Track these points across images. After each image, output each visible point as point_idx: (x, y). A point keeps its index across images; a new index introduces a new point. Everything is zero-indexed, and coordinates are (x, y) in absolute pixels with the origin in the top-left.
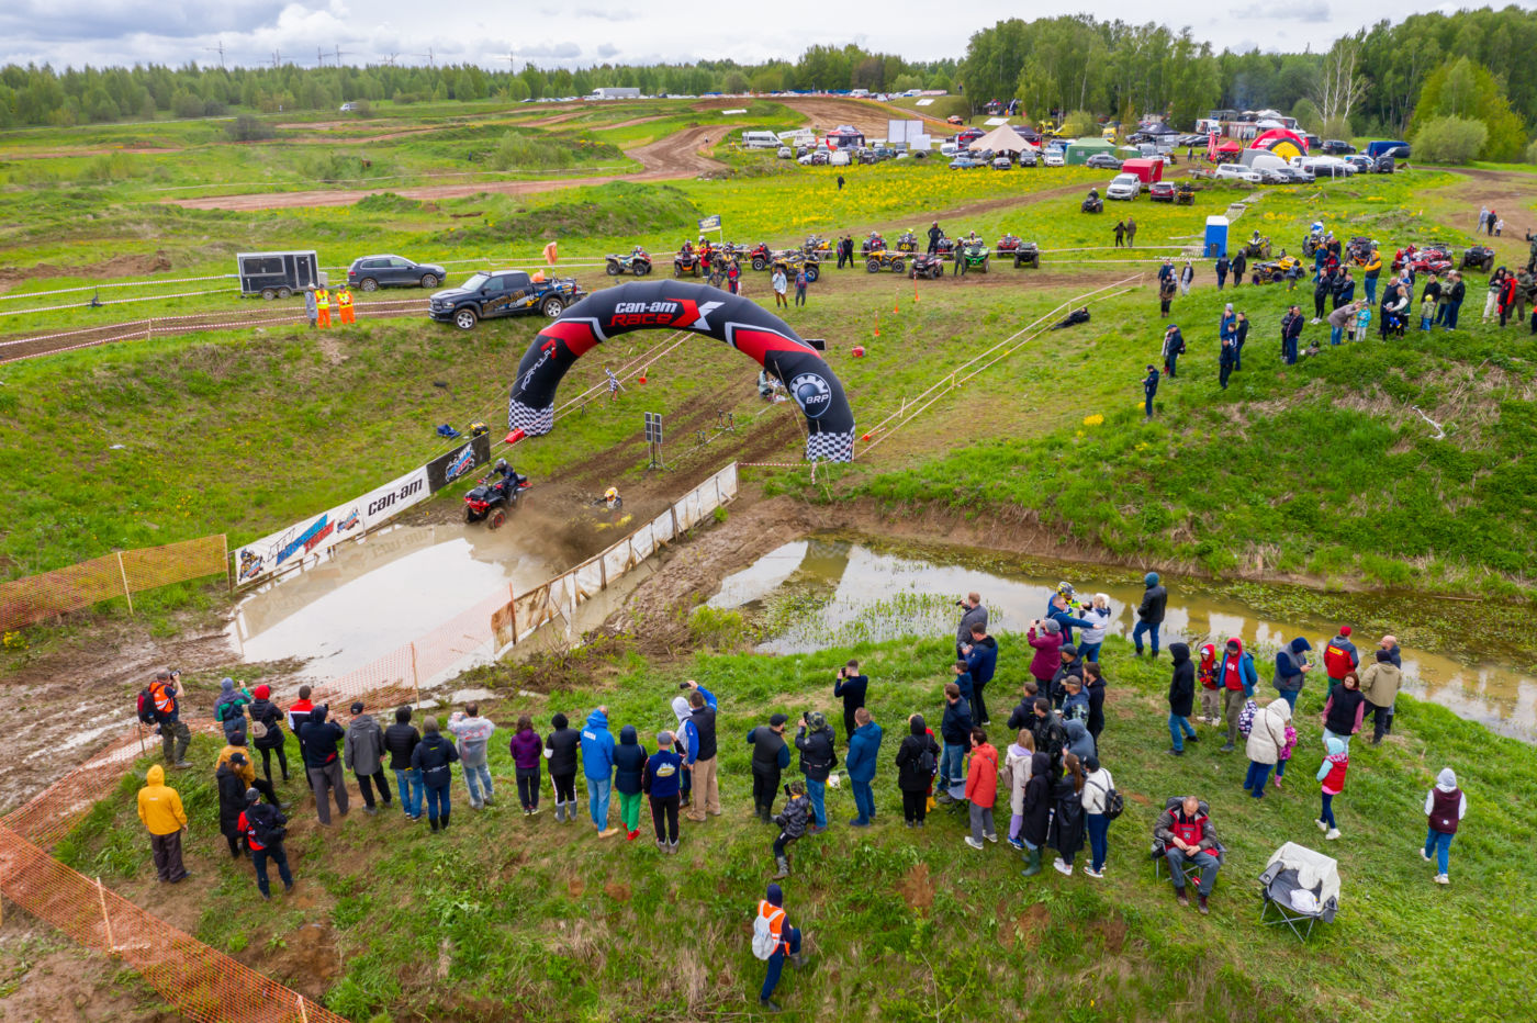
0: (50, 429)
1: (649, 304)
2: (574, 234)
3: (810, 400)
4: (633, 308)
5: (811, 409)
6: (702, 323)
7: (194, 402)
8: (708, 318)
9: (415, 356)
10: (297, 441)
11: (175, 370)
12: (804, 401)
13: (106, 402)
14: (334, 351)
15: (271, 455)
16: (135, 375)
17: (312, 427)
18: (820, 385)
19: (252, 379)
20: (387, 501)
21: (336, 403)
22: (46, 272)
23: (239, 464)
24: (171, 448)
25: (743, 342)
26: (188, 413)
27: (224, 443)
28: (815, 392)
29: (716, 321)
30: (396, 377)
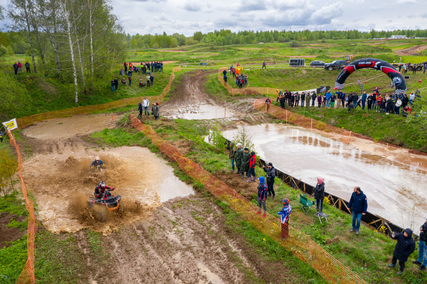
0: (258, 77)
1: (365, 62)
3: (396, 82)
4: (362, 63)
5: (396, 84)
6: (376, 66)
7: (279, 77)
8: (377, 65)
9: (319, 74)
11: (277, 72)
12: (395, 82)
13: (266, 75)
14: (305, 71)
16: (271, 72)
18: (399, 79)
19: (289, 75)
25: (384, 70)
28: (398, 81)
29: (379, 66)
30: (315, 77)
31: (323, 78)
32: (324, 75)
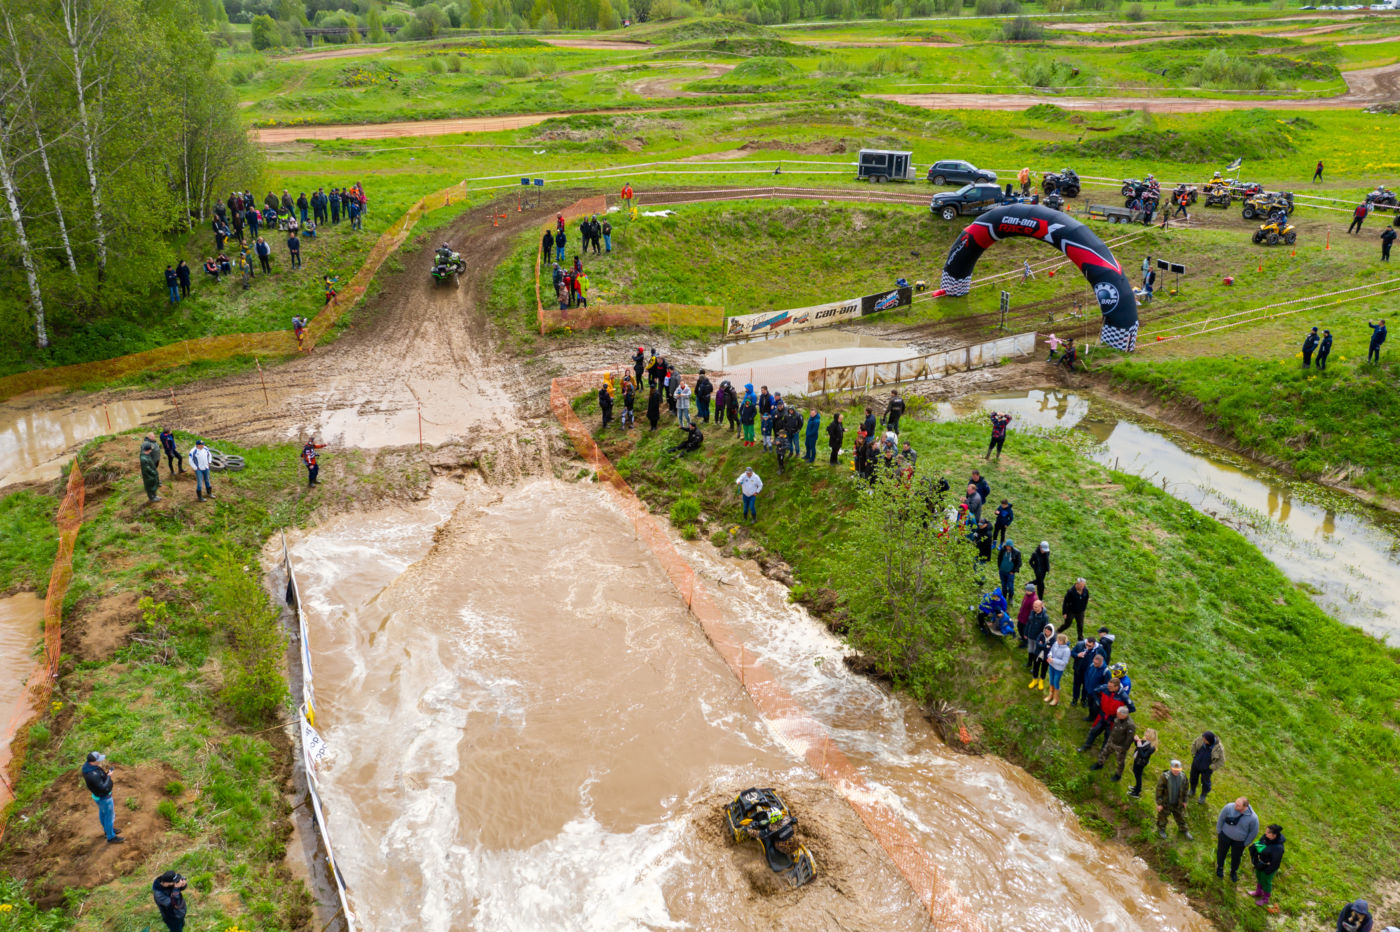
0: (687, 241)
1: (1021, 220)
2: (1146, 157)
3: (1105, 301)
4: (1012, 221)
5: (1105, 308)
6: (1048, 237)
7: (769, 240)
8: (1053, 234)
9: (907, 233)
10: (813, 272)
11: (766, 219)
12: (1101, 300)
13: (723, 234)
14: (859, 222)
15: (796, 277)
16: (744, 219)
17: (826, 267)
18: (1112, 292)
20: (829, 313)
21: (847, 254)
22: (776, 145)
23: (774, 279)
24: (744, 262)
25: (1071, 253)
26: (764, 244)
27: (770, 266)
28: (1108, 296)
29: (1057, 237)
30: (888, 245)
31: (916, 248)
32: (921, 237)
